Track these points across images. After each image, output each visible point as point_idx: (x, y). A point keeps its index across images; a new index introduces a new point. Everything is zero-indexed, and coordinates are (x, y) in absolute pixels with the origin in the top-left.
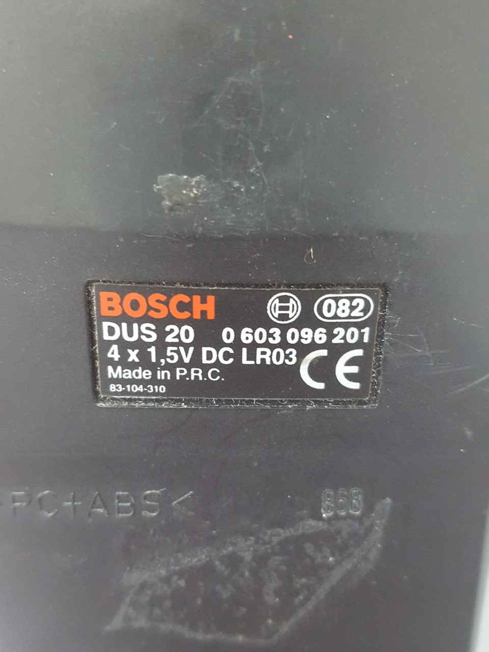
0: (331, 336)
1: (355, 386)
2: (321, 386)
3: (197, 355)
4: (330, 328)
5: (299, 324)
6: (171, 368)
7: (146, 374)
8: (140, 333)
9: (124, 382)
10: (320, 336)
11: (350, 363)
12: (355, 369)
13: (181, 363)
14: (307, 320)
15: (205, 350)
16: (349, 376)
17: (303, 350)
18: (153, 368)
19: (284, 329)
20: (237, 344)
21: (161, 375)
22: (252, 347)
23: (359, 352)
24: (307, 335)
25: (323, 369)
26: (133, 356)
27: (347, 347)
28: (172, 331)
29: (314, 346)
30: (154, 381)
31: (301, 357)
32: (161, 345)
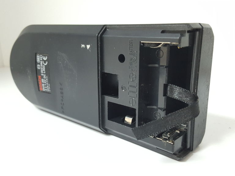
0: (41, 61)
1: (47, 57)
2: (47, 62)
3: (45, 79)
6: (47, 83)
9: (49, 90)
10: (41, 62)
12: (45, 57)
13: (46, 81)
14: (39, 64)
16: (46, 58)
17: (43, 65)
18: (47, 85)
19: (41, 67)
20: (43, 73)
22: (43, 71)
23: (43, 56)
24: (41, 64)
25: (45, 61)
26: (46, 87)
27: (42, 59)
29: (42, 63)
31: (44, 65)
32: (44, 84)
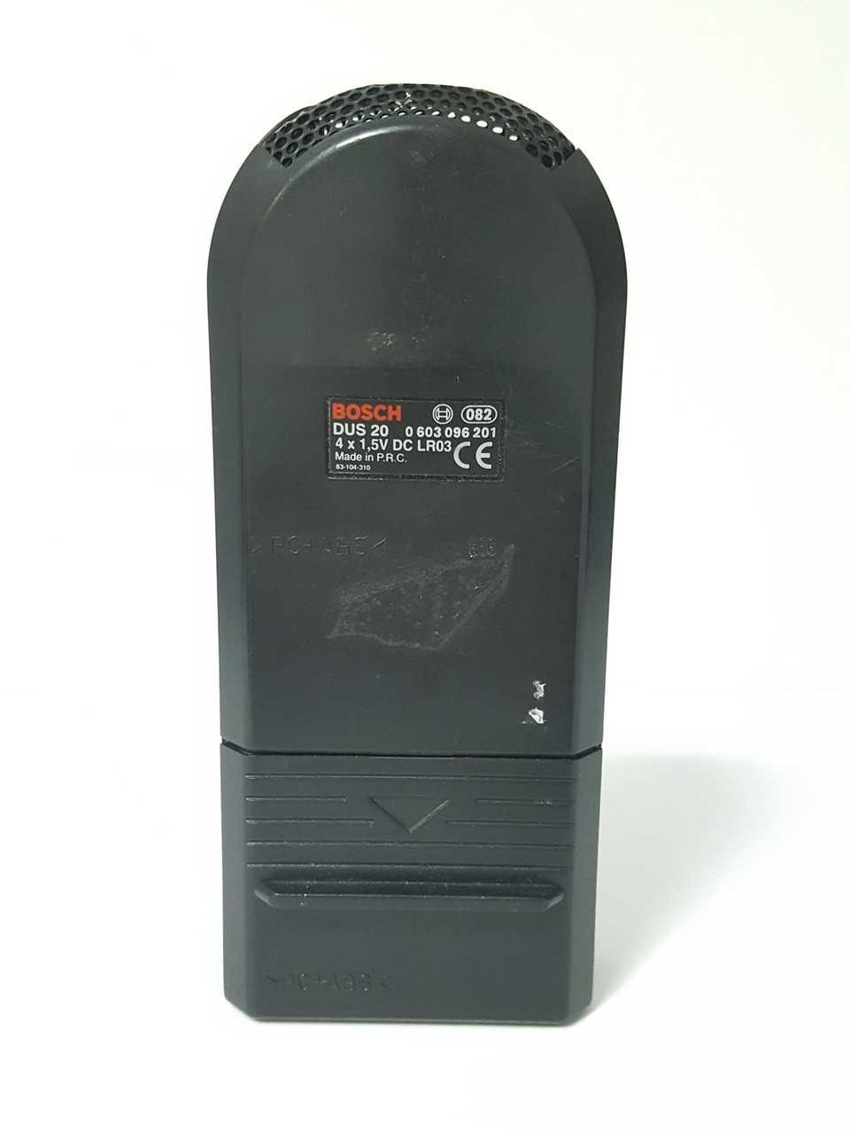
0: (472, 433)
1: (489, 467)
2: (467, 466)
3: (390, 444)
4: (471, 427)
5: (452, 425)
6: (374, 453)
7: (358, 457)
8: (356, 430)
9: (345, 463)
10: (465, 433)
11: (484, 451)
12: (487, 455)
13: (380, 450)
14: (457, 422)
15: (395, 441)
16: (484, 460)
17: (455, 442)
18: (363, 453)
19: (443, 427)
20: (415, 438)
21: (368, 458)
22: (424, 439)
23: (490, 444)
24: (457, 432)
25: (468, 455)
26: (351, 445)
27: (483, 440)
28: (375, 428)
29: (461, 439)
30: (364, 462)
31: (454, 447)
32: (368, 438)
